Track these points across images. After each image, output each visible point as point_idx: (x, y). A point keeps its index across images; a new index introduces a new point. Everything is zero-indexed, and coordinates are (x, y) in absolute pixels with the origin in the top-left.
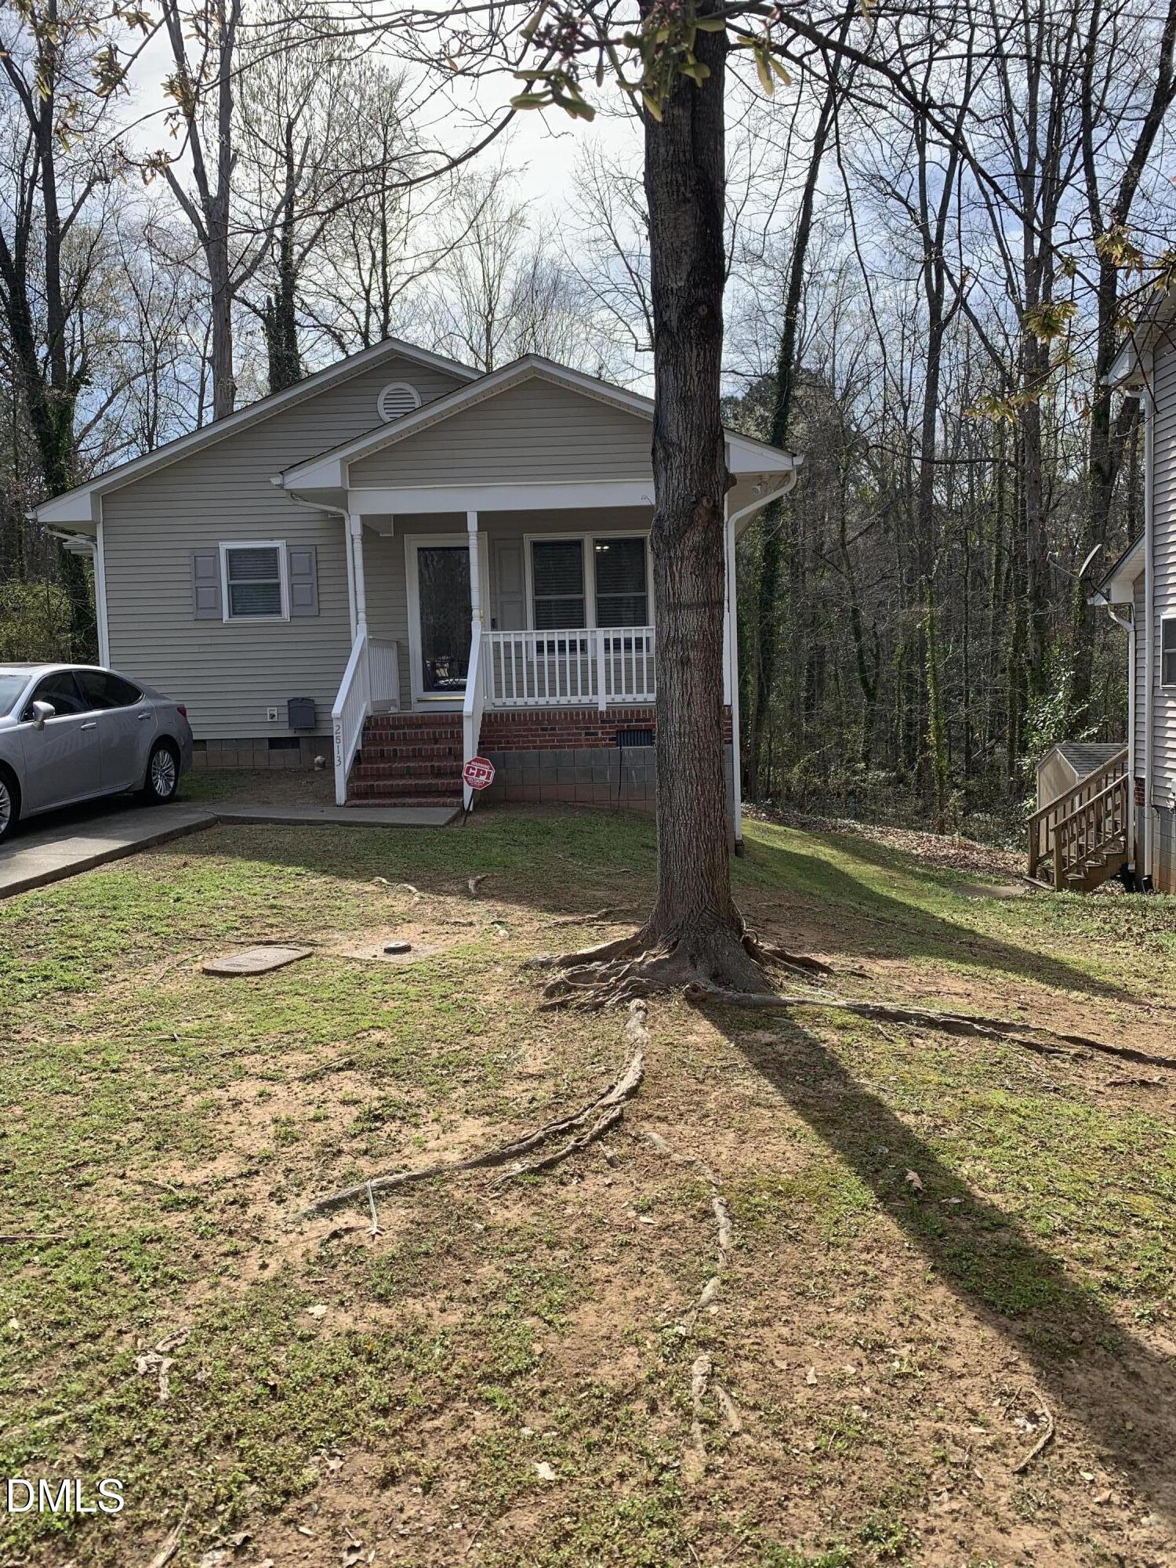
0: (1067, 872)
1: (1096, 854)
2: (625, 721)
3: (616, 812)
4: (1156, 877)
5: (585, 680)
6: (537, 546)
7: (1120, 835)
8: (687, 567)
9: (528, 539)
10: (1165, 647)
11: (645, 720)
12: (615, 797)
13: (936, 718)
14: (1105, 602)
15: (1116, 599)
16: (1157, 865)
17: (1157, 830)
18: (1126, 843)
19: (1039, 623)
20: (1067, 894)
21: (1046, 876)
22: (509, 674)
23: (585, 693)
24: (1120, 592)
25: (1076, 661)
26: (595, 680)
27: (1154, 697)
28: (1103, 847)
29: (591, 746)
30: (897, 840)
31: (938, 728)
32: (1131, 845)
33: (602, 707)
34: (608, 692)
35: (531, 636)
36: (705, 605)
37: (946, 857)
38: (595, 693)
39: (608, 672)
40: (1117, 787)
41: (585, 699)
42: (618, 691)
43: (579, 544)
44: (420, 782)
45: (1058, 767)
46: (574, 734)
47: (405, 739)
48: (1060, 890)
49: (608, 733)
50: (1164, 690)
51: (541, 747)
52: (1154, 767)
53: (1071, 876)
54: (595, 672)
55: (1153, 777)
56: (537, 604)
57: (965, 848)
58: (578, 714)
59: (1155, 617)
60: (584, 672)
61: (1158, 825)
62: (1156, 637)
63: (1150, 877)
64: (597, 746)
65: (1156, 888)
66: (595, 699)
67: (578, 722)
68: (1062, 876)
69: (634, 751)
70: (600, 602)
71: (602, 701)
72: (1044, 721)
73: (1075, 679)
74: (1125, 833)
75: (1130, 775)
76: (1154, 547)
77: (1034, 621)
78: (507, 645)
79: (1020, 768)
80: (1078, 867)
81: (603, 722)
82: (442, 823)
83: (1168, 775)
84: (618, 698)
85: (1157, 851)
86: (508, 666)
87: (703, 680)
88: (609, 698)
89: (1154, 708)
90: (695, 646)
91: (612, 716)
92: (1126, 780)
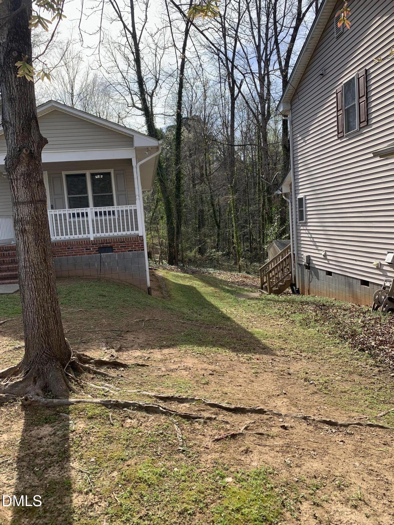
0: (272, 287)
1: (282, 281)
2: (101, 244)
3: (99, 279)
4: (300, 288)
5: (84, 228)
6: (67, 176)
7: (289, 273)
8: (20, 183)
9: (64, 173)
10: (299, 208)
11: (109, 243)
12: (99, 273)
13: (236, 233)
14: (281, 193)
15: (284, 191)
16: (300, 284)
17: (300, 272)
18: (291, 276)
19: (269, 200)
20: (272, 296)
21: (266, 289)
22: (61, 226)
23: (85, 233)
24: (285, 189)
25: (281, 212)
26: (88, 228)
27: (297, 226)
28: (284, 278)
29: (88, 254)
30: (223, 276)
31: (237, 237)
32: (293, 277)
33: (92, 239)
34: (94, 233)
35: (68, 211)
36: (31, 202)
37: (238, 282)
38: (89, 233)
39: (93, 224)
40: (288, 257)
41: (85, 236)
42: (98, 232)
43: (84, 175)
44: (12, 273)
45: (274, 249)
46: (81, 250)
47: (9, 255)
48: (270, 294)
49: (95, 249)
50: (300, 223)
51: (68, 256)
52: (298, 250)
53: (274, 289)
54: (88, 225)
55: (298, 254)
56: (69, 199)
57: (246, 278)
58: (82, 242)
59: (296, 197)
60: (84, 225)
61: (300, 270)
62: (296, 204)
63: (298, 289)
64: (91, 254)
65: (301, 293)
66: (89, 236)
67: (82, 245)
68: (271, 289)
69: (106, 255)
70: (94, 198)
71: (92, 236)
72: (271, 233)
73: (281, 218)
74: (291, 273)
75: (292, 252)
76: (294, 172)
77: (268, 199)
78: (60, 215)
79: (264, 249)
80: (276, 285)
81: (92, 244)
82: (12, 292)
83: (302, 253)
84: (98, 235)
85: (300, 279)
86: (61, 223)
87: (35, 240)
88: (95, 235)
89: (297, 229)
90: (28, 223)
91: (96, 242)
92: (290, 255)
